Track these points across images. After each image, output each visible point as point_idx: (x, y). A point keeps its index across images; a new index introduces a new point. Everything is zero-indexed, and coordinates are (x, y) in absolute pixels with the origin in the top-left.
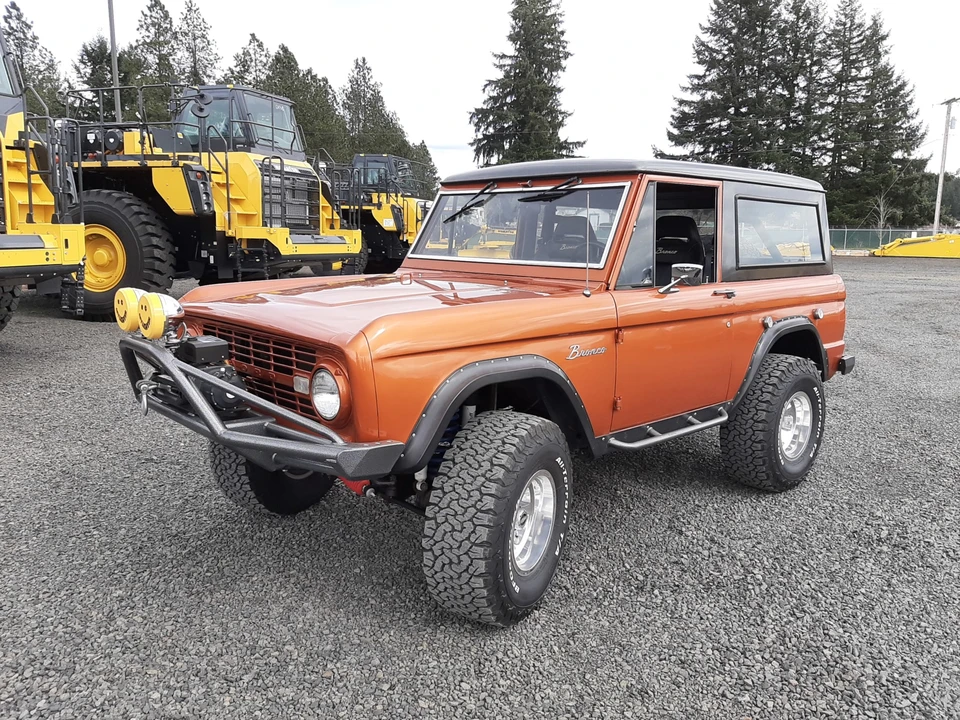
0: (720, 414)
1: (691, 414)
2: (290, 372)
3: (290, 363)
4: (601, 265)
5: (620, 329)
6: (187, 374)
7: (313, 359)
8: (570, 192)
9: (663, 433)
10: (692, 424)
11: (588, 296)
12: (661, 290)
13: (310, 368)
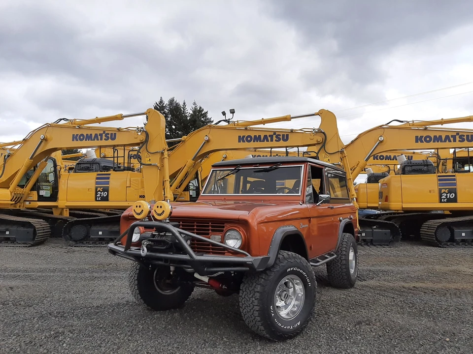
0: (333, 255)
1: (326, 254)
2: (208, 234)
3: (208, 230)
4: (300, 194)
5: (310, 218)
6: (181, 233)
7: (223, 227)
8: (276, 168)
9: (323, 260)
10: (327, 258)
11: (301, 205)
12: (317, 204)
13: (222, 231)
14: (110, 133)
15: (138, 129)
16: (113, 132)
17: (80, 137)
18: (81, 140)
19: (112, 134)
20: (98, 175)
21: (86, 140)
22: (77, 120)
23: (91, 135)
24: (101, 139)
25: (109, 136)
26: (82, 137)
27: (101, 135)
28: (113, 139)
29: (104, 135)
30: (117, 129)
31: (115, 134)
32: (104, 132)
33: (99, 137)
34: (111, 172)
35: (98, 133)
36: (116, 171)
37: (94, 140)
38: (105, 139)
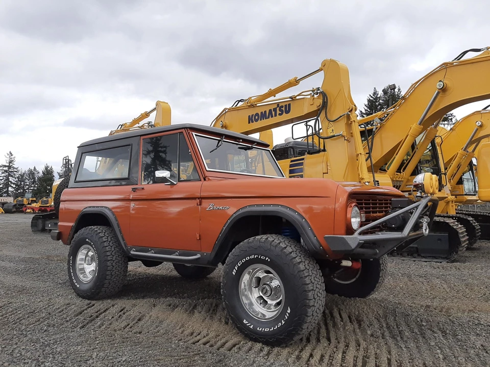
14: (284, 104)
15: (313, 91)
16: (287, 103)
17: (255, 118)
18: (256, 121)
19: (286, 106)
20: (292, 161)
21: (261, 120)
22: (252, 98)
23: (265, 112)
24: (276, 116)
25: (284, 109)
26: (257, 117)
27: (275, 110)
28: (287, 112)
29: (278, 109)
30: (290, 98)
31: (289, 105)
32: (278, 105)
33: (273, 113)
34: (306, 156)
35: (272, 108)
36: (312, 154)
37: (269, 118)
38: (280, 114)
